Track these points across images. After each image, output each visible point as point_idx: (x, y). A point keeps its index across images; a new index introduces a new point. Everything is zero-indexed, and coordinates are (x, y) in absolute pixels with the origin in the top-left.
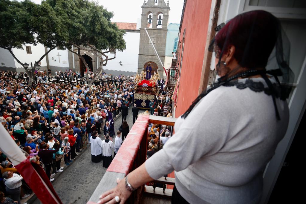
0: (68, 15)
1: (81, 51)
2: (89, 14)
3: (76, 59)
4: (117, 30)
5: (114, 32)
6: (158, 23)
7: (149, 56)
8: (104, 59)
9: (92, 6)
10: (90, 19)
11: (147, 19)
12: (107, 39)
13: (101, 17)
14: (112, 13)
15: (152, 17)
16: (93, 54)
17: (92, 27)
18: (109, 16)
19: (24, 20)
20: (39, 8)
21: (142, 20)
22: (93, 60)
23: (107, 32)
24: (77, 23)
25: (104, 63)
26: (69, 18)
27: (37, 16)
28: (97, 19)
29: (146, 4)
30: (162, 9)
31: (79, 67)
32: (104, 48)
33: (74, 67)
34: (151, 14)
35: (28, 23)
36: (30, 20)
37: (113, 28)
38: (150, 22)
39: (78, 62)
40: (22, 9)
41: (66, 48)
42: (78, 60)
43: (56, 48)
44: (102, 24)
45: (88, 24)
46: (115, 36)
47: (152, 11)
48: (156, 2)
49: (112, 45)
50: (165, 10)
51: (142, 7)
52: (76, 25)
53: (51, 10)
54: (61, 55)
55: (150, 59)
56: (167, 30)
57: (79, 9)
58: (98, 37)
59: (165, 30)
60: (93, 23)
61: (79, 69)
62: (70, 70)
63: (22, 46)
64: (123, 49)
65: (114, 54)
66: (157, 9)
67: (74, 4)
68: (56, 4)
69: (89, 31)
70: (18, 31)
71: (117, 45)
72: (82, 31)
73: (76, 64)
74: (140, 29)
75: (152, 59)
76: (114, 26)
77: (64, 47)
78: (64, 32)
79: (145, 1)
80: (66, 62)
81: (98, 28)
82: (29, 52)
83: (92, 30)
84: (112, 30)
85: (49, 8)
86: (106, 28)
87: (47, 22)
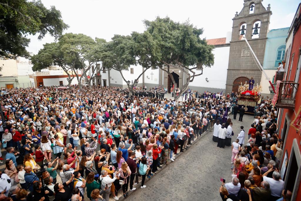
0: (162, 38)
1: (170, 69)
2: (180, 33)
3: (165, 77)
4: (206, 45)
5: (203, 47)
6: (253, 32)
7: (241, 71)
8: (191, 76)
9: (183, 26)
10: (181, 38)
11: (240, 31)
12: (196, 55)
13: (191, 34)
14: (201, 30)
15: (245, 28)
16: (180, 71)
17: (182, 45)
18: (199, 32)
19: (131, 47)
20: (142, 36)
21: (232, 32)
22: (180, 77)
23: (196, 48)
24: (169, 43)
25: (191, 79)
26: (163, 40)
27: (139, 42)
28: (187, 36)
29: (238, 15)
30: (260, 16)
31: (167, 83)
32: (192, 64)
33: (163, 84)
34: (245, 25)
36: (135, 47)
37: (202, 44)
38: (242, 34)
39: (167, 79)
40: (131, 40)
41: (159, 67)
42: (167, 78)
43: (151, 68)
44: (191, 41)
45: (179, 43)
46: (204, 51)
47: (246, 21)
48: (252, 10)
49: (200, 61)
50: (264, 16)
51: (233, 19)
52: (168, 45)
53: (150, 36)
54: (153, 74)
55: (241, 74)
56: (267, 38)
57: (171, 31)
58: (187, 54)
59: (264, 39)
60: (183, 41)
61: (167, 86)
62: (159, 86)
63: (128, 68)
64: (211, 64)
65: (201, 70)
66: (252, 17)
67: (167, 28)
68: (154, 30)
69: (179, 49)
70: (126, 56)
71: (206, 60)
72: (173, 50)
73: (165, 82)
74: (230, 42)
75: (245, 74)
76: (203, 42)
77: (157, 67)
78: (158, 52)
79: (237, 13)
80: (157, 80)
81: (188, 45)
82: (132, 72)
83: (182, 48)
84: (202, 45)
85: (148, 34)
86: (195, 44)
87: (146, 46)
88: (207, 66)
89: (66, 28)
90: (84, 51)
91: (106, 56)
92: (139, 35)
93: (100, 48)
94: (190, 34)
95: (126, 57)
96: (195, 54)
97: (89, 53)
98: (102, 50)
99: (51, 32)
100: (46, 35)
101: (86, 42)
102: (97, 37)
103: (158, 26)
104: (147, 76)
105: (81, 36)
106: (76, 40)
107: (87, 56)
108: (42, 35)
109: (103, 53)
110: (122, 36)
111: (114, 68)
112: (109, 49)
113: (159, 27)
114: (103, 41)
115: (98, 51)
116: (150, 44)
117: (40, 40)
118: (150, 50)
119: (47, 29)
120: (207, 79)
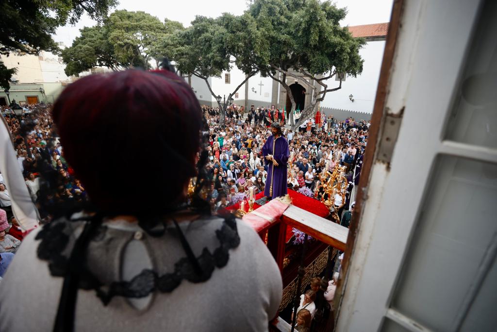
0: (274, 25)
2: (303, 17)
4: (347, 39)
5: (340, 42)
8: (320, 91)
10: (303, 25)
12: (328, 57)
14: (343, 11)
17: (305, 38)
18: (336, 15)
19: (220, 40)
20: (238, 21)
23: (329, 45)
24: (283, 34)
25: (320, 96)
26: (275, 29)
27: (233, 32)
28: (314, 23)
31: (285, 101)
33: (278, 102)
35: (223, 43)
36: (226, 40)
37: (341, 36)
39: (285, 95)
44: (321, 32)
45: (300, 34)
46: (342, 50)
52: (282, 38)
53: (252, 21)
57: (291, 12)
58: (313, 54)
60: (307, 32)
61: (285, 105)
62: (272, 106)
65: (339, 82)
68: (261, 11)
69: (300, 45)
70: (213, 55)
71: (345, 66)
72: (290, 46)
73: (281, 99)
76: (343, 34)
78: (265, 50)
80: (269, 94)
81: (314, 38)
82: (227, 81)
83: (304, 43)
84: (339, 39)
85: (249, 18)
86: (327, 37)
87: (245, 38)
88: (350, 75)
89: (113, 4)
90: (147, 43)
91: (183, 54)
92: (234, 20)
93: (172, 40)
94: (319, 19)
95: (213, 57)
96: (326, 54)
97: (154, 47)
98: (175, 42)
99: (90, 11)
100: (82, 17)
101: (150, 28)
102: (168, 19)
103: (269, 3)
104: (253, 88)
105: (141, 17)
106: (133, 23)
107: (152, 51)
108: (75, 17)
109: (177, 49)
110: (208, 18)
111: (195, 73)
112: (187, 40)
113: (270, 5)
114: (178, 26)
115: (168, 45)
116: (251, 36)
117: (73, 25)
118: (252, 46)
119: (83, 7)
120: (351, 96)
